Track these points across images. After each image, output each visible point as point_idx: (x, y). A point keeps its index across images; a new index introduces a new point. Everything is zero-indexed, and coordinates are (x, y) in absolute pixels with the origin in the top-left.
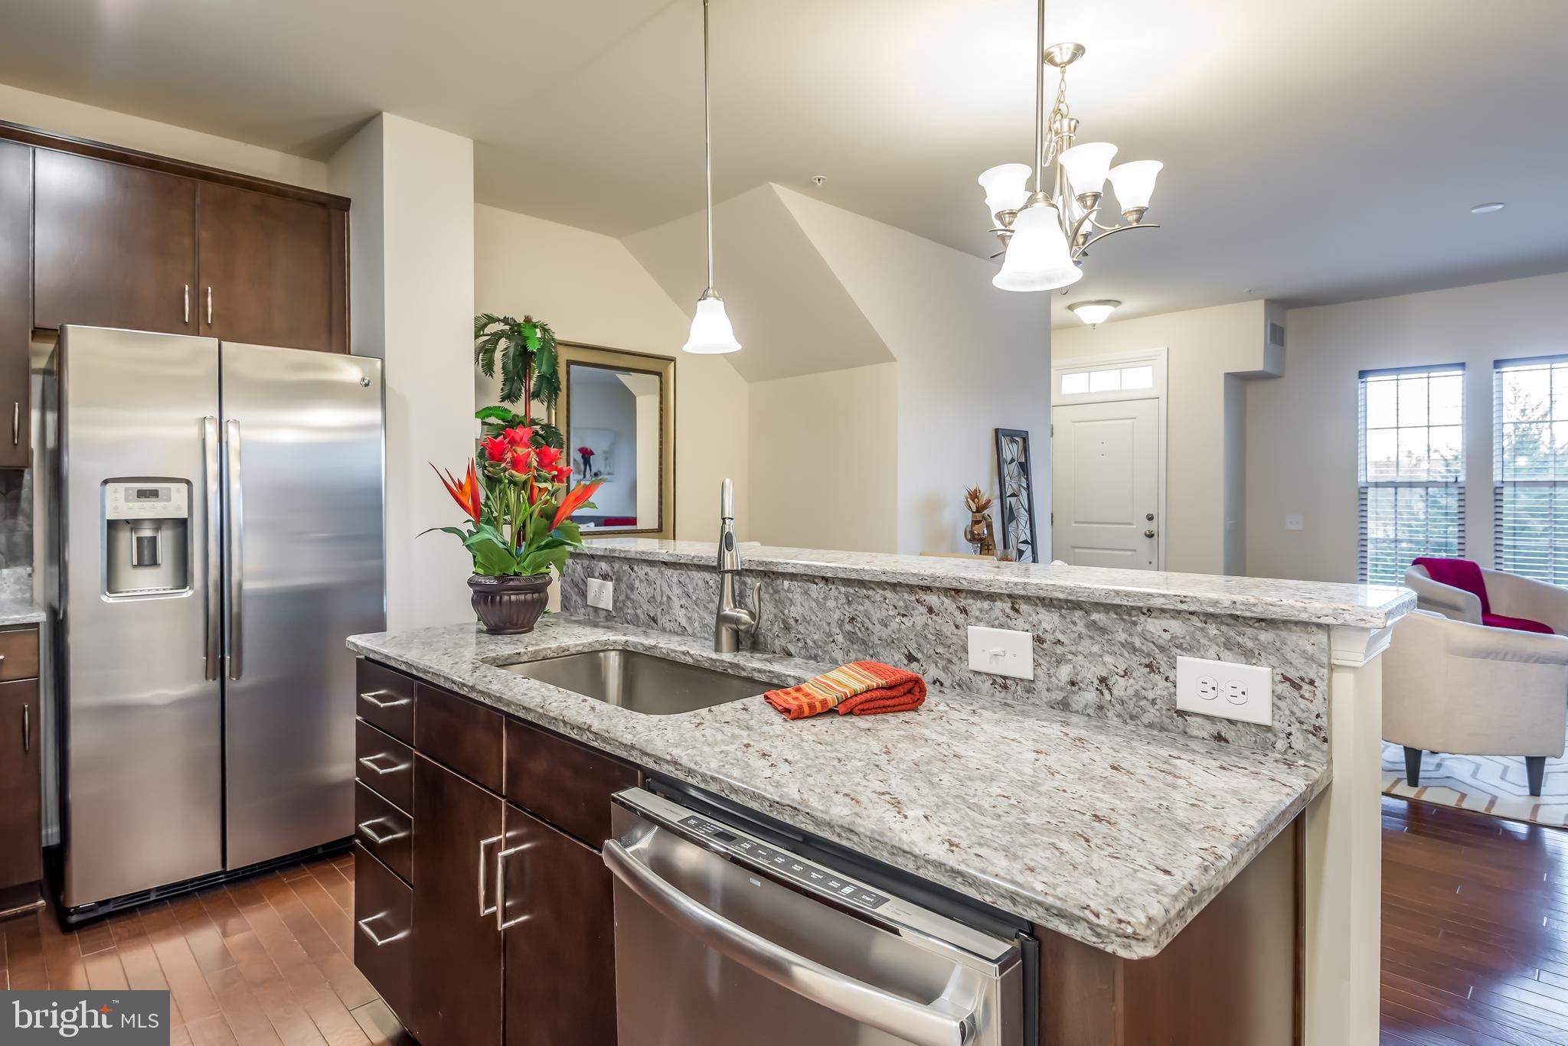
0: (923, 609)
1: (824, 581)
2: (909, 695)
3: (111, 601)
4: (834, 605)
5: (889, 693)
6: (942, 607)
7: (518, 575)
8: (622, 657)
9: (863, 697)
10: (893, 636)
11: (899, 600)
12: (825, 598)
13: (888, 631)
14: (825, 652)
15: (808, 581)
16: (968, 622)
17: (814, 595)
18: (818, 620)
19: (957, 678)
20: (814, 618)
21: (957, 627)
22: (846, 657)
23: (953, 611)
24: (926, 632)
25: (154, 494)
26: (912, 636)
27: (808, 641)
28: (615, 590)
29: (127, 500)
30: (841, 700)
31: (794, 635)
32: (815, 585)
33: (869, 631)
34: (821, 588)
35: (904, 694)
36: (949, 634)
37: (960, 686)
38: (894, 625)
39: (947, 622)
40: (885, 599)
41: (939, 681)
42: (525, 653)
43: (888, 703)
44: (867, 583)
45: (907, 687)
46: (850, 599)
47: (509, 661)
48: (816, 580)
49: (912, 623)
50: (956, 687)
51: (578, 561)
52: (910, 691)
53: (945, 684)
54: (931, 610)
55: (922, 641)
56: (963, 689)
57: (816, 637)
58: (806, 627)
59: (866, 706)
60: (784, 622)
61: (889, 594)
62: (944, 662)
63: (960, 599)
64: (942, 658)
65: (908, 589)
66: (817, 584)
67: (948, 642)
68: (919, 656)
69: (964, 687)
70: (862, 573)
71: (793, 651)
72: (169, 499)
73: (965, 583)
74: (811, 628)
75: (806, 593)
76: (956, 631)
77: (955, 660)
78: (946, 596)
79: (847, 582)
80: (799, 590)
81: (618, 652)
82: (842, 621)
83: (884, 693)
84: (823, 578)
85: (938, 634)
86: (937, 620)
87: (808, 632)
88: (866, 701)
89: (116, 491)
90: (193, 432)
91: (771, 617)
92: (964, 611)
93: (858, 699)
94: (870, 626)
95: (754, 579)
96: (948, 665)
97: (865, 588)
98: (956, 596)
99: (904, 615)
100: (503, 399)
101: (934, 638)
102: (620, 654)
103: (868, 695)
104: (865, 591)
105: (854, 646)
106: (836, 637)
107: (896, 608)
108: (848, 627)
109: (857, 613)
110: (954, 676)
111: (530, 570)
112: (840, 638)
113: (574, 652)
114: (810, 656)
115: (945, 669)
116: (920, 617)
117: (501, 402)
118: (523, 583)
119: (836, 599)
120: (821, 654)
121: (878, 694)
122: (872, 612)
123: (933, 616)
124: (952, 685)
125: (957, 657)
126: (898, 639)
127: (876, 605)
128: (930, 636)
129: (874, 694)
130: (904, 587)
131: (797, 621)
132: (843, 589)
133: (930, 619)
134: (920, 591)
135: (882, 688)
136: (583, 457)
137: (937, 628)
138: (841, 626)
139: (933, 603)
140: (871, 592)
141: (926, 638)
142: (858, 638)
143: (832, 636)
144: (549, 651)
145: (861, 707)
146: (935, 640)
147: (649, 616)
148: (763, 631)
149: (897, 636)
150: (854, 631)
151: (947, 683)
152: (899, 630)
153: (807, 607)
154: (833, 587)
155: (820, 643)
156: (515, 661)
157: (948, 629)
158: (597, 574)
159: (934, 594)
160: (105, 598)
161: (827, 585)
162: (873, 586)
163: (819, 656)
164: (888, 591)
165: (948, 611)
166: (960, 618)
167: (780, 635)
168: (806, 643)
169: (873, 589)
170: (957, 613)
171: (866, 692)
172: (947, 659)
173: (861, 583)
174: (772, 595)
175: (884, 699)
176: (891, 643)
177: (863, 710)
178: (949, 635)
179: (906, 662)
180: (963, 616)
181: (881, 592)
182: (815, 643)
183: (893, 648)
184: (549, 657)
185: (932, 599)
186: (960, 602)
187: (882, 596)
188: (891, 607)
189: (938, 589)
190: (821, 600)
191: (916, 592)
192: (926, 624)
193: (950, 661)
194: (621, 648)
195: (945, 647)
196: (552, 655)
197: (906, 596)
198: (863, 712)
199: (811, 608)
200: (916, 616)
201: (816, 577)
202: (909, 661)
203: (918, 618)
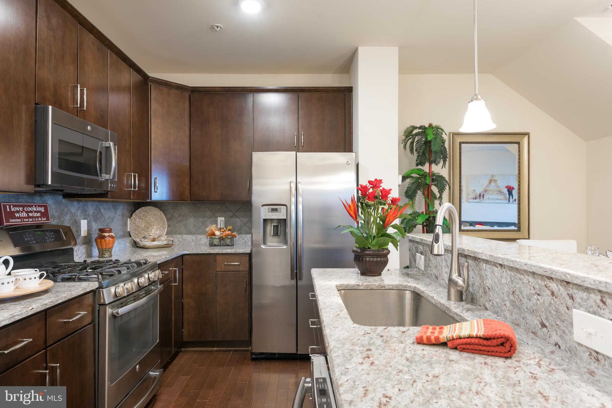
0: (549, 293)
1: (500, 266)
2: (501, 347)
3: (264, 247)
4: (505, 282)
5: (485, 342)
6: (559, 293)
7: (369, 249)
8: (413, 294)
9: (465, 341)
10: (533, 307)
11: (536, 284)
12: (501, 277)
13: (531, 304)
14: (502, 310)
15: (493, 265)
16: (574, 306)
17: (496, 274)
18: (498, 290)
19: (568, 345)
20: (496, 289)
21: (568, 308)
22: (511, 316)
23: (565, 296)
24: (551, 308)
25: (276, 210)
26: (543, 310)
27: (494, 302)
28: (425, 260)
29: (268, 212)
30: (449, 339)
31: (488, 297)
32: (496, 268)
33: (522, 302)
34: (499, 270)
35: (497, 345)
36: (563, 312)
37: (570, 351)
38: (534, 300)
39: (562, 304)
40: (529, 282)
41: (558, 344)
42: (362, 285)
43: (484, 348)
44: (520, 270)
45: (500, 341)
46: (512, 279)
47: (353, 288)
48: (497, 265)
49: (543, 301)
50: (568, 351)
51: (414, 244)
52: (502, 344)
53: (562, 347)
54: (553, 294)
55: (548, 314)
56: (572, 354)
57: (497, 300)
58: (493, 294)
59: (468, 347)
60: (484, 289)
61: (531, 279)
62: (561, 332)
63: (569, 289)
64: (560, 329)
65: (540, 277)
66: (497, 267)
67: (563, 318)
68: (547, 324)
69: (572, 353)
70: (515, 263)
71: (488, 307)
72: (280, 212)
73: (569, 277)
74: (495, 294)
75: (493, 272)
76: (567, 311)
77: (567, 331)
78: (561, 285)
79: (511, 268)
80: (490, 270)
81: (410, 292)
82: (509, 293)
83: (481, 341)
84: (500, 264)
85: (557, 311)
86: (557, 301)
87: (494, 297)
88: (466, 344)
89: (265, 209)
90: (288, 187)
91: (479, 284)
92: (572, 298)
93: (461, 341)
94: (522, 299)
95: (471, 261)
96: (563, 335)
97: (519, 273)
98: (567, 286)
99: (539, 295)
100: (417, 165)
101: (555, 313)
102: (411, 293)
103: (468, 340)
104: (519, 275)
105: (515, 310)
106: (506, 302)
107: (535, 289)
108: (512, 297)
109: (515, 288)
110: (566, 344)
111: (377, 247)
112: (508, 304)
113: (387, 288)
114: (495, 312)
115: (561, 337)
116: (546, 297)
117: (417, 166)
118: (371, 252)
119: (506, 278)
120: (500, 311)
121: (477, 341)
122: (523, 289)
123: (554, 298)
124: (565, 349)
125: (568, 330)
126: (536, 310)
127: (524, 285)
128: (552, 312)
129: (473, 340)
130: (538, 276)
131: (489, 289)
132: (509, 272)
133: (552, 300)
134: (547, 279)
135: (480, 338)
136: (508, 191)
137: (557, 307)
138: (508, 296)
139: (554, 289)
140: (522, 277)
141: (551, 312)
142: (516, 305)
143: (504, 301)
144: (374, 286)
145: (464, 346)
146: (556, 315)
147: (435, 275)
148: (476, 292)
149: (535, 307)
150: (514, 300)
151: (563, 347)
152: (537, 304)
153: (493, 281)
154: (505, 271)
155: (499, 305)
156: (356, 288)
157: (563, 309)
158: (419, 252)
159: (555, 283)
160: (262, 246)
161: (501, 269)
162: (523, 273)
163: (499, 312)
164: (530, 277)
165: (562, 296)
166: (569, 302)
167: (482, 296)
168: (493, 303)
169: (523, 275)
170: (567, 298)
171: (468, 338)
172: (562, 330)
173: (518, 270)
174: (479, 271)
175: (481, 345)
176: (533, 312)
177: (464, 349)
178: (564, 314)
179: (540, 326)
180: (571, 301)
181: (527, 277)
182: (497, 303)
183: (534, 316)
184: (374, 289)
185: (553, 286)
186: (569, 290)
187: (528, 280)
188: (532, 288)
189: (557, 279)
190: (499, 278)
191: (545, 280)
192: (551, 303)
193: (564, 332)
194: (413, 290)
195: (561, 322)
196: (375, 288)
197: (540, 281)
198: (463, 350)
199: (495, 282)
200: (545, 296)
201: (496, 263)
202: (542, 326)
203: (546, 298)
